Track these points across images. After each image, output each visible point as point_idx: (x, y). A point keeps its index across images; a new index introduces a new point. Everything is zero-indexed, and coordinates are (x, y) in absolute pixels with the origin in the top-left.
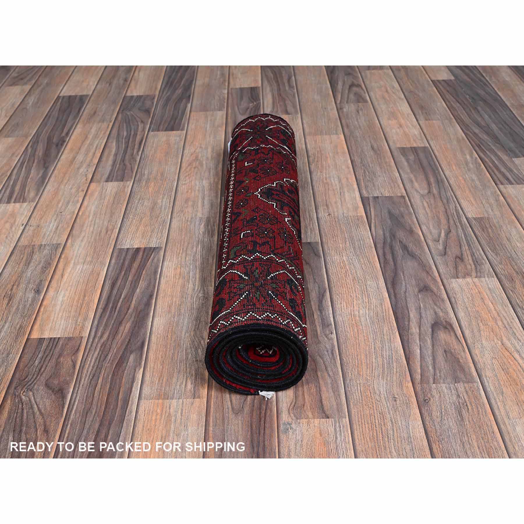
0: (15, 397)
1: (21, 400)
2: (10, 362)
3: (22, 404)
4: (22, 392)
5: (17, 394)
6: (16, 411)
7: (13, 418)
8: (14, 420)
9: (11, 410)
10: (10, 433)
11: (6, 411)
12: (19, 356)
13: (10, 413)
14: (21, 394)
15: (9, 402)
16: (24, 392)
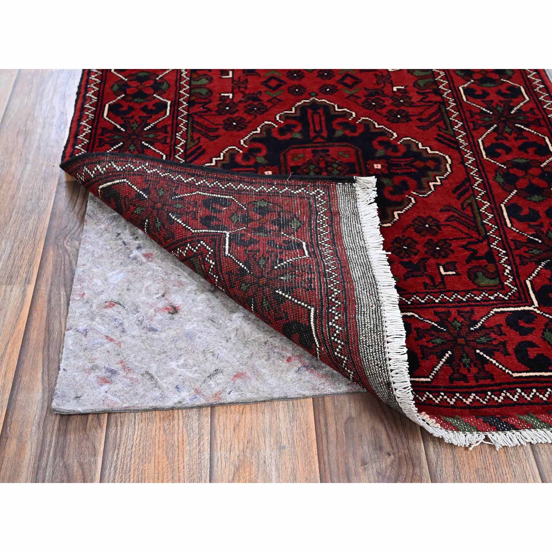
0: (58, 248)
1: (66, 250)
2: (42, 209)
3: (69, 255)
4: (65, 242)
5: (59, 244)
6: (63, 263)
7: (60, 270)
8: (62, 274)
9: (56, 261)
10: (61, 287)
11: (49, 264)
12: (52, 201)
13: (55, 266)
14: (65, 245)
15: (51, 253)
16: (68, 241)
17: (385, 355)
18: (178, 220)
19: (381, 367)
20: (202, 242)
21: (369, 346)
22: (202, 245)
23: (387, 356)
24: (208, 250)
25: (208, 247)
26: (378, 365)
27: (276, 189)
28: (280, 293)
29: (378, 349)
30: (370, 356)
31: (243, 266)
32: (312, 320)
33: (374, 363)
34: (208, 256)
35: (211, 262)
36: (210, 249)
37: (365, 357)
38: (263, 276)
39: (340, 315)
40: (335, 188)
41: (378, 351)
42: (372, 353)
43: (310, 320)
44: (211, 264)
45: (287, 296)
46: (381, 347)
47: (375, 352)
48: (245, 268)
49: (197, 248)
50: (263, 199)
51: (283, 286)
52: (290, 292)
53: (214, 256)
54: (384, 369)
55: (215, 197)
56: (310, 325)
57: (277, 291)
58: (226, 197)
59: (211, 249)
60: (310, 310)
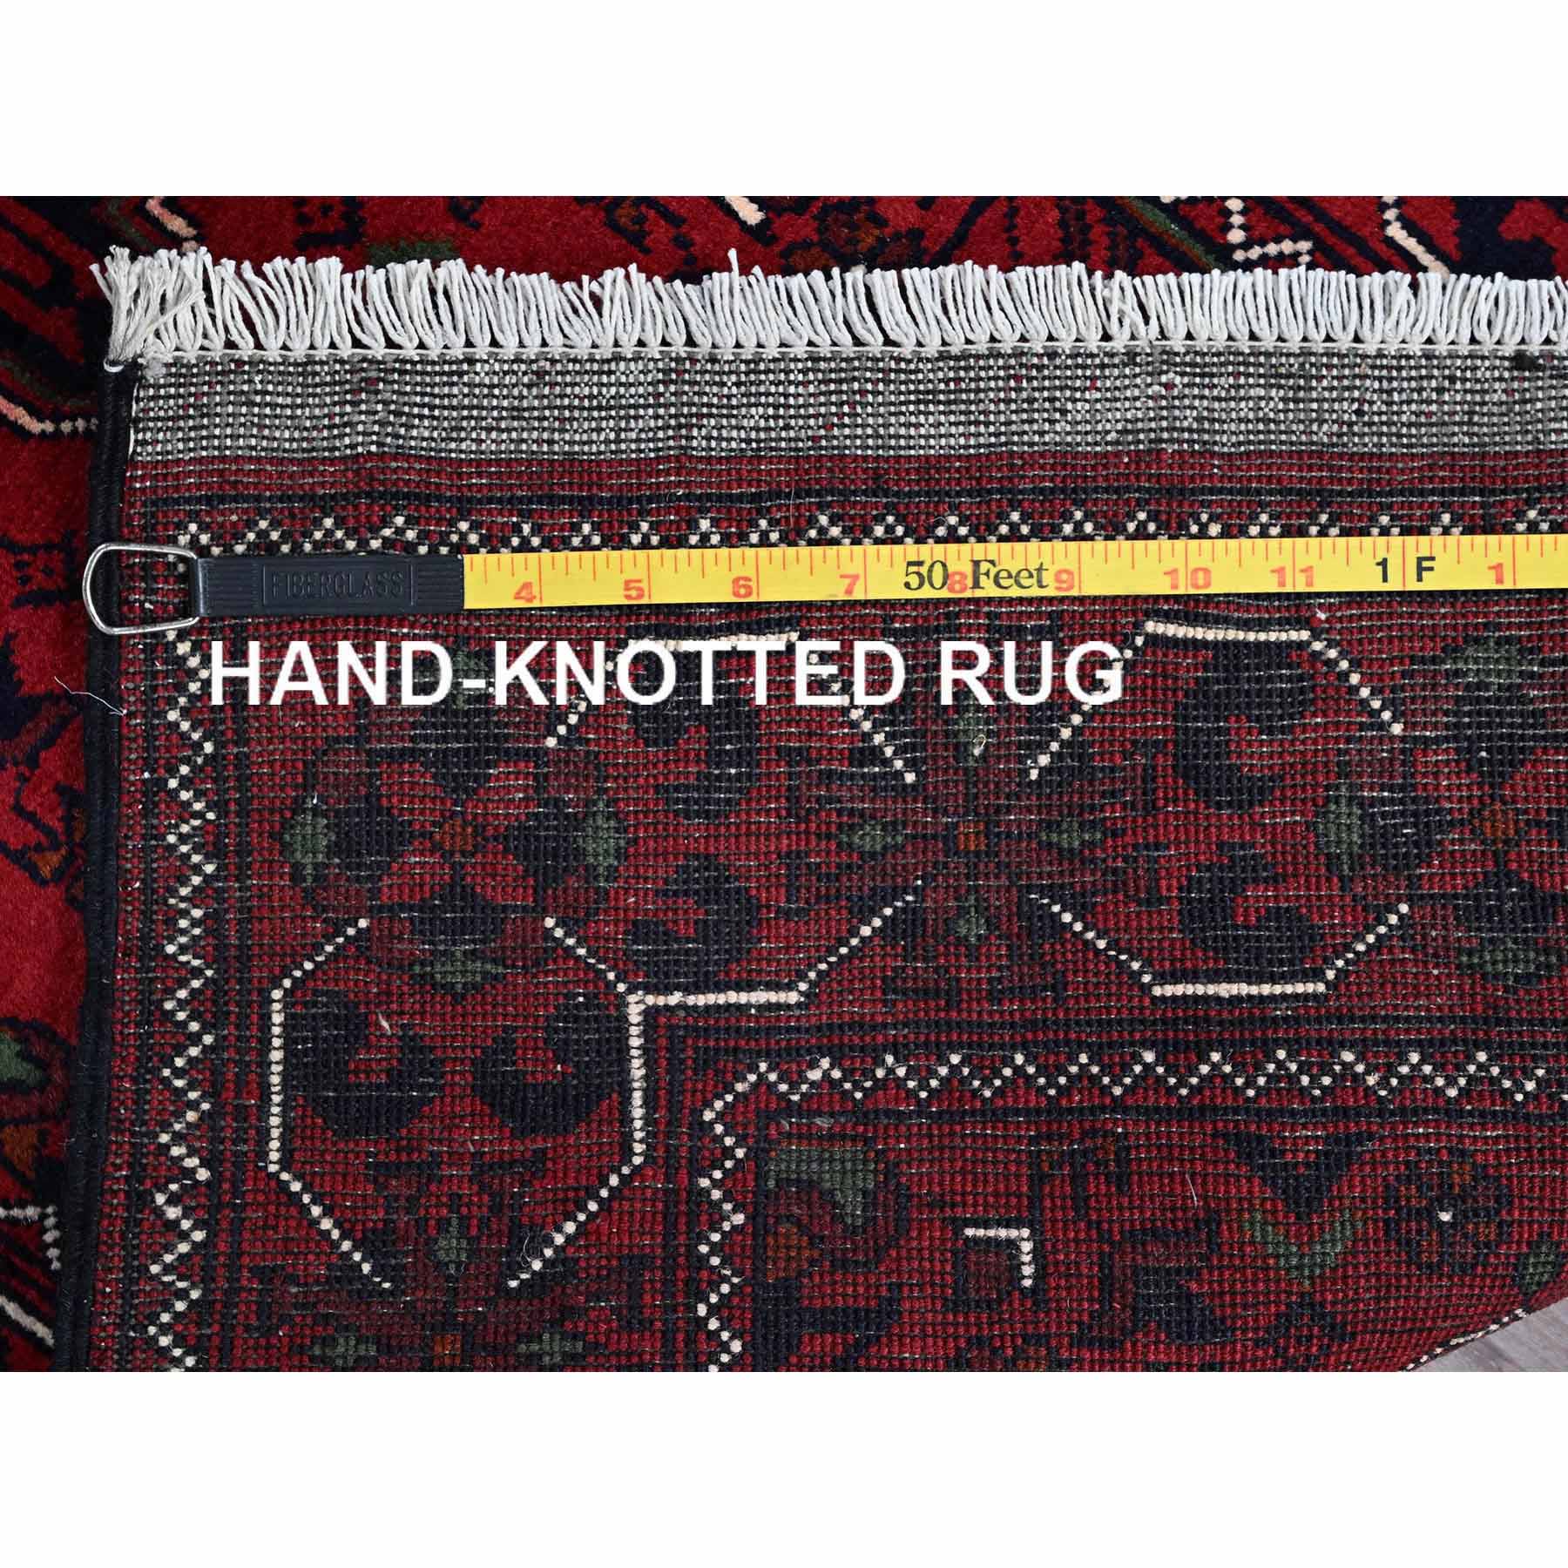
17: (1408, 357)
18: (559, 1240)
19: (1452, 379)
20: (708, 1116)
21: (1359, 413)
22: (720, 1117)
23: (1416, 347)
24: (755, 1086)
25: (740, 1087)
26: (1440, 390)
27: (184, 770)
28: (1044, 760)
29: (1380, 379)
30: (1398, 413)
31: (877, 922)
32: (1199, 633)
33: (1429, 402)
34: (783, 1087)
35: (815, 1075)
36: (752, 1078)
37: (1400, 436)
38: (949, 837)
39: (1204, 518)
40: (164, 468)
41: (1390, 379)
42: (1389, 404)
43: (1194, 641)
44: (826, 1074)
45: (1066, 733)
46: (1373, 367)
47: (1389, 392)
48: (888, 911)
49: (729, 1141)
50: (276, 836)
51: (1020, 745)
52: (1050, 719)
53: (792, 1059)
54: (1464, 371)
55: (285, 1075)
56: (1216, 643)
57: (1034, 775)
58: (277, 1018)
59: (753, 1068)
60: (1153, 640)
